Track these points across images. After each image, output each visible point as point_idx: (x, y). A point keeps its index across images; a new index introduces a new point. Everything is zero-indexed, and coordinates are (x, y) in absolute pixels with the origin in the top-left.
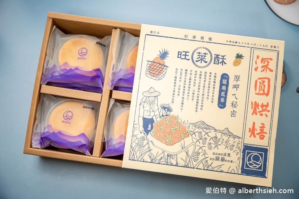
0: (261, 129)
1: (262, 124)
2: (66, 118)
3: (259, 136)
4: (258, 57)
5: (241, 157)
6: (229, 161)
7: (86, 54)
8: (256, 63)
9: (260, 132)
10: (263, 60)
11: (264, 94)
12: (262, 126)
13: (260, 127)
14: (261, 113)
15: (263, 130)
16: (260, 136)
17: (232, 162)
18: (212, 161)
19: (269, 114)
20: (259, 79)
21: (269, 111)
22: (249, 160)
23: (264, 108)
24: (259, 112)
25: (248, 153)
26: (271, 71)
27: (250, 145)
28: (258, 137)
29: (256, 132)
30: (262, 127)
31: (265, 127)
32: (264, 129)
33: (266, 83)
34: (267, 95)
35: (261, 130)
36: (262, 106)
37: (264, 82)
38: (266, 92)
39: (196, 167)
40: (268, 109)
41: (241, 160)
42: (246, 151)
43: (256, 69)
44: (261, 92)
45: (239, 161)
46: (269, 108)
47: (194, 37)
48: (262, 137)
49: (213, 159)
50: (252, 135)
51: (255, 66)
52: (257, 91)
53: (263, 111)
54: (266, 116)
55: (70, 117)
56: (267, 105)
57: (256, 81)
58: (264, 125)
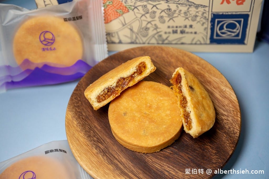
6: (191, 33)
17: (196, 33)
18: (167, 35)
39: (147, 42)
49: (169, 33)
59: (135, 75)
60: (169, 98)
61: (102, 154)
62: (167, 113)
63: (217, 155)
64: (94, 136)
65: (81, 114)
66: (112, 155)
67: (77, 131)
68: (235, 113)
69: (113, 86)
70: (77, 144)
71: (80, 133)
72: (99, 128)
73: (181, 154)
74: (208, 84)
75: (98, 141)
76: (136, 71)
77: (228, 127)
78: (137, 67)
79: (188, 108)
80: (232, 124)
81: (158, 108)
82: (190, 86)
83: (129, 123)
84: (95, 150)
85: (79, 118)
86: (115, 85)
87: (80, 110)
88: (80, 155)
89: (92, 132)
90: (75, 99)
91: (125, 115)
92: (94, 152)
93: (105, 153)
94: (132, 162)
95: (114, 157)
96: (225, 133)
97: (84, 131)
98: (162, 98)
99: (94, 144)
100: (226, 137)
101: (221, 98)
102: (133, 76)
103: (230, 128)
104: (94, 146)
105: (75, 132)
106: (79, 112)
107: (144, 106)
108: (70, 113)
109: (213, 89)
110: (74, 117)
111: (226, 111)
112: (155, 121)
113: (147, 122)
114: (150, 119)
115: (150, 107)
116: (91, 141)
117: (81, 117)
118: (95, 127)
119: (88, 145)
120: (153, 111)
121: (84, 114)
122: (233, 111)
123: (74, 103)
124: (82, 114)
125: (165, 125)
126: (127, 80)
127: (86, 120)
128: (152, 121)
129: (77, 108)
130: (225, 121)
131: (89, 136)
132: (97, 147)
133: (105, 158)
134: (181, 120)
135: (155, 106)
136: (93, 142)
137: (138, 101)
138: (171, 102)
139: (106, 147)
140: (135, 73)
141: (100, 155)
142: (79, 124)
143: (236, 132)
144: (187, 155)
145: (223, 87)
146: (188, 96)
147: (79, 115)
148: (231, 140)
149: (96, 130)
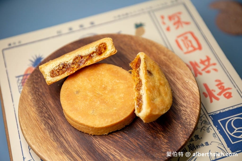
0: (219, 86)
1: (216, 81)
3: (222, 95)
4: (163, 17)
5: (217, 132)
8: (164, 23)
9: (220, 91)
10: (170, 18)
11: (195, 49)
12: (217, 83)
13: (217, 85)
14: (207, 70)
15: (223, 87)
16: (225, 95)
19: (218, 67)
20: (179, 37)
21: (214, 64)
23: (206, 63)
24: (203, 70)
25: (224, 123)
26: (187, 23)
27: (218, 112)
28: (222, 97)
29: (215, 94)
30: (220, 84)
31: (222, 83)
32: (223, 85)
33: (190, 37)
34: (200, 48)
35: (220, 88)
36: (202, 62)
37: (186, 38)
38: (196, 46)
40: (212, 62)
41: (219, 135)
42: (219, 121)
43: (168, 29)
44: (191, 49)
45: (217, 138)
46: (213, 60)
48: (227, 95)
50: (213, 99)
51: (164, 27)
52: (185, 50)
53: (207, 66)
54: (216, 70)
56: (208, 59)
57: (177, 42)
58: (219, 81)
59: (94, 55)
60: (125, 82)
61: (50, 131)
62: (121, 96)
63: (169, 144)
64: (46, 113)
65: (37, 90)
66: (60, 133)
67: (30, 105)
68: (195, 105)
69: (69, 62)
70: (26, 118)
71: (32, 108)
72: (53, 105)
73: (131, 139)
74: (172, 75)
75: (48, 118)
76: (95, 50)
78: (97, 47)
79: (142, 91)
80: (189, 116)
81: (112, 90)
82: (148, 71)
83: (79, 101)
84: (44, 126)
85: (35, 94)
86: (71, 61)
87: (37, 87)
88: (26, 129)
89: (45, 108)
90: (36, 75)
91: (77, 93)
92: (42, 128)
93: (53, 130)
94: (78, 142)
95: (61, 135)
96: (180, 124)
97: (37, 106)
98: (118, 81)
99: (44, 120)
100: (181, 128)
101: (182, 89)
102: (92, 55)
104: (44, 122)
105: (27, 106)
106: (36, 88)
107: (99, 87)
108: (27, 88)
109: (176, 80)
110: (30, 92)
111: (186, 102)
112: (107, 102)
113: (99, 102)
114: (102, 99)
115: (105, 88)
116: (42, 117)
117: (37, 93)
118: (49, 104)
119: (38, 120)
120: (107, 92)
121: (41, 90)
122: (193, 103)
123: (33, 79)
124: (39, 90)
125: (116, 107)
126: (85, 58)
127: (41, 97)
128: (103, 101)
129: (35, 85)
130: (183, 112)
131: (41, 112)
132: (46, 123)
133: (52, 134)
134: (133, 103)
135: (109, 88)
136: (43, 117)
137: (94, 81)
138: (127, 86)
139: (55, 124)
140: (93, 53)
141: (47, 132)
142: (34, 100)
143: (192, 124)
144: (137, 141)
145: (187, 79)
147: (36, 91)
148: (185, 131)
149: (49, 107)
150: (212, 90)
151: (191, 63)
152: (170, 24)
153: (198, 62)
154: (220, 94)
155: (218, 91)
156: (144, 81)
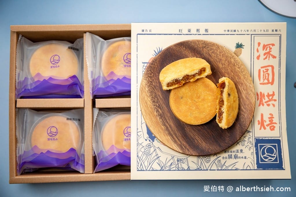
0: (270, 119)
1: (270, 114)
2: (50, 135)
3: (269, 127)
4: (259, 45)
5: (255, 152)
6: (242, 157)
7: (58, 61)
8: (258, 51)
9: (269, 123)
10: (265, 47)
11: (268, 83)
12: (270, 116)
13: (269, 118)
14: (268, 103)
15: (273, 120)
16: (270, 127)
17: (245, 157)
19: (276, 103)
20: (262, 68)
21: (275, 100)
22: (263, 153)
23: (270, 98)
24: (266, 102)
25: (261, 147)
26: (274, 57)
27: (261, 138)
28: (268, 128)
29: (265, 124)
30: (271, 118)
31: (273, 118)
32: (273, 119)
33: (270, 72)
34: (272, 83)
35: (270, 121)
36: (268, 96)
37: (268, 70)
38: (270, 81)
40: (275, 98)
41: (255, 154)
42: (259, 144)
43: (258, 58)
44: (266, 81)
45: (253, 156)
46: (276, 97)
47: (189, 31)
48: (272, 128)
49: (226, 158)
50: (262, 128)
51: (256, 54)
52: (262, 81)
53: (270, 101)
54: (274, 105)
55: (55, 133)
56: (273, 95)
57: (259, 71)
58: (272, 115)
59: (197, 75)
60: (213, 94)
61: (160, 117)
62: (209, 104)
64: (157, 103)
65: (151, 83)
66: (166, 120)
67: (147, 96)
68: (250, 112)
69: (179, 79)
70: (145, 106)
71: (148, 98)
72: (161, 97)
75: (158, 107)
76: (198, 72)
77: (242, 120)
79: (223, 109)
80: (245, 120)
81: (203, 100)
82: (229, 94)
83: (182, 105)
84: (156, 113)
85: (150, 86)
86: (181, 78)
87: (151, 80)
88: (146, 115)
89: (156, 99)
90: (150, 70)
91: (181, 99)
92: (155, 114)
93: (161, 116)
94: (176, 128)
95: (167, 121)
97: (151, 97)
98: (208, 93)
99: (156, 108)
102: (195, 75)
103: (243, 122)
104: (156, 109)
105: (145, 96)
106: (151, 82)
107: (195, 95)
108: (145, 81)
109: (243, 90)
110: (147, 85)
112: (200, 108)
113: (194, 107)
114: (197, 106)
115: (199, 97)
116: (154, 105)
117: (151, 86)
118: (159, 96)
119: (152, 108)
120: (200, 100)
121: (154, 84)
122: (250, 110)
123: (148, 74)
124: (152, 83)
126: (190, 77)
127: (154, 89)
128: (197, 108)
129: (150, 78)
131: (154, 102)
132: (157, 111)
133: (161, 120)
134: (216, 114)
135: (202, 97)
136: (155, 106)
137: (193, 91)
138: (213, 98)
139: (163, 113)
140: (197, 73)
141: (158, 118)
142: (149, 91)
145: (250, 91)
146: (226, 101)
147: (150, 84)
150: (265, 121)
151: (261, 93)
152: (262, 52)
153: (266, 94)
154: (268, 125)
155: (268, 122)
156: (225, 103)
